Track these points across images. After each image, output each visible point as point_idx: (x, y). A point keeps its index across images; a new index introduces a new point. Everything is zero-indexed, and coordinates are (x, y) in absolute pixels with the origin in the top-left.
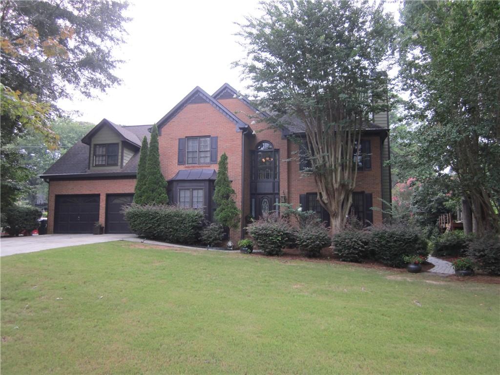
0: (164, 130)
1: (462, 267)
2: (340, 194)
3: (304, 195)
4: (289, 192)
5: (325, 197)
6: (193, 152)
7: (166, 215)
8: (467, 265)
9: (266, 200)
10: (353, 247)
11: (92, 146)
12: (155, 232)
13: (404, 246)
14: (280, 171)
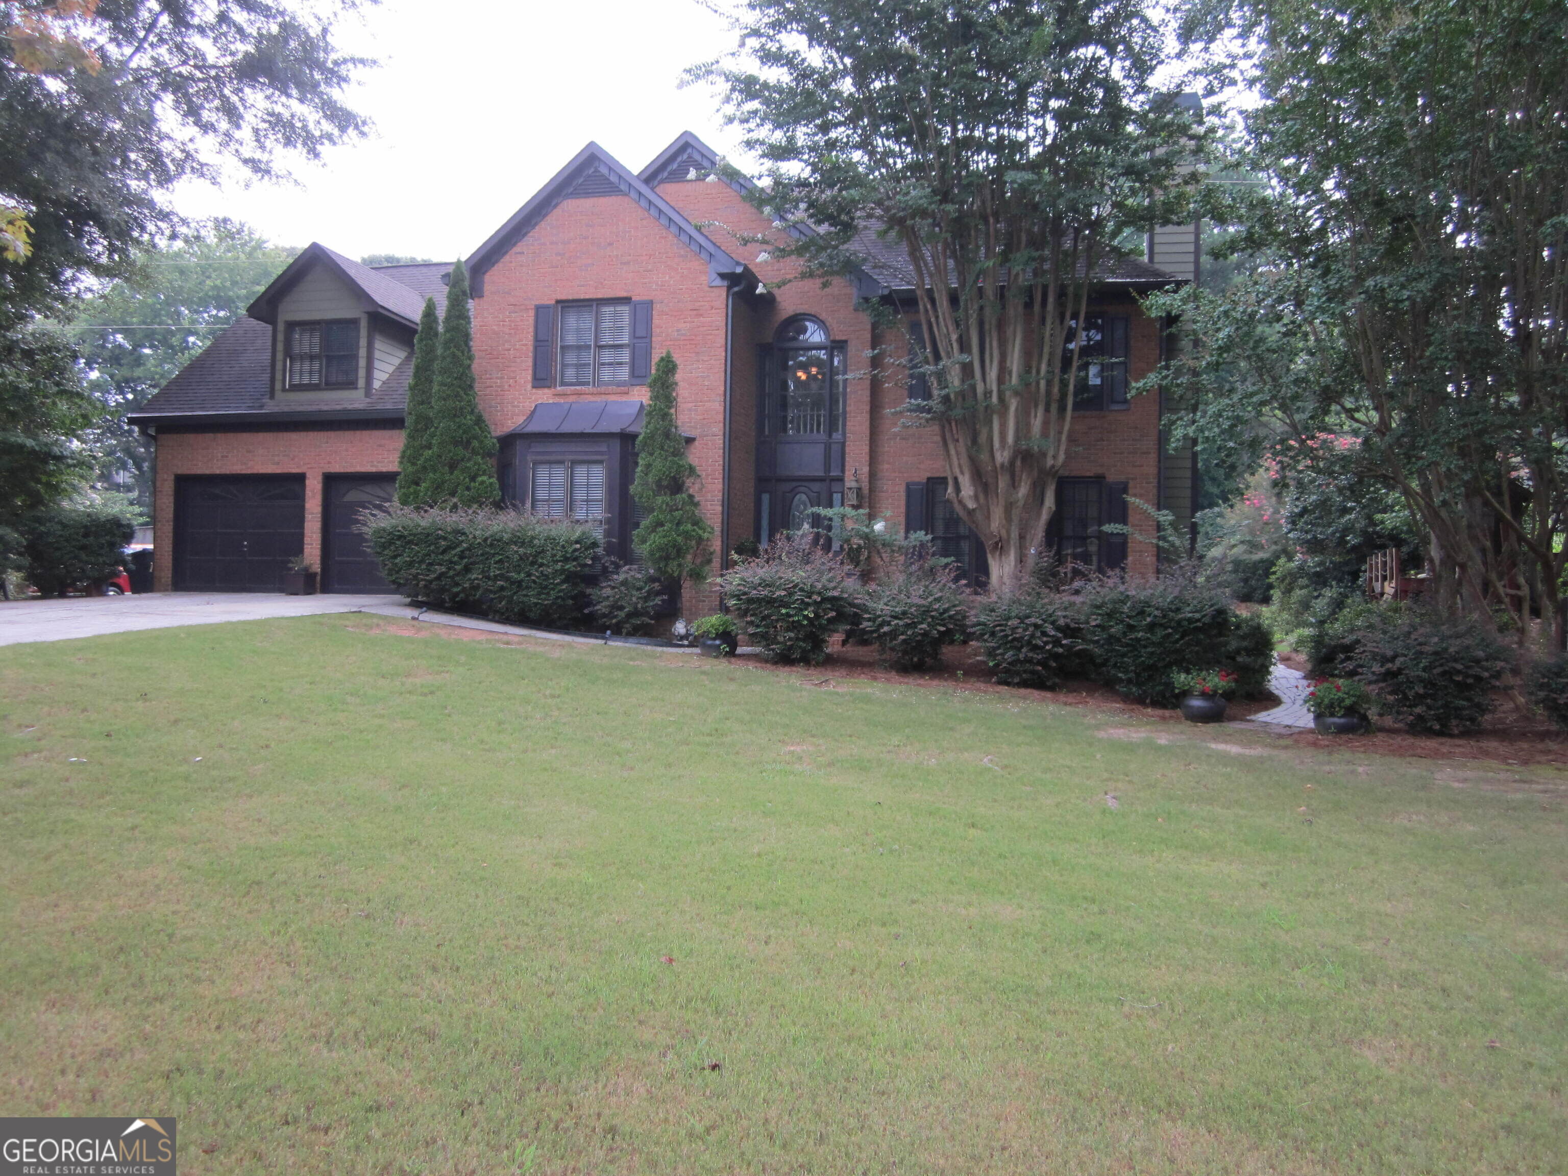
0: (492, 279)
1: (1331, 705)
2: (1014, 484)
3: (918, 484)
4: (872, 475)
5: (967, 490)
6: (579, 348)
7: (486, 540)
8: (1348, 702)
9: (804, 497)
10: (1029, 642)
11: (281, 327)
12: (456, 590)
13: (1177, 641)
14: (848, 409)
